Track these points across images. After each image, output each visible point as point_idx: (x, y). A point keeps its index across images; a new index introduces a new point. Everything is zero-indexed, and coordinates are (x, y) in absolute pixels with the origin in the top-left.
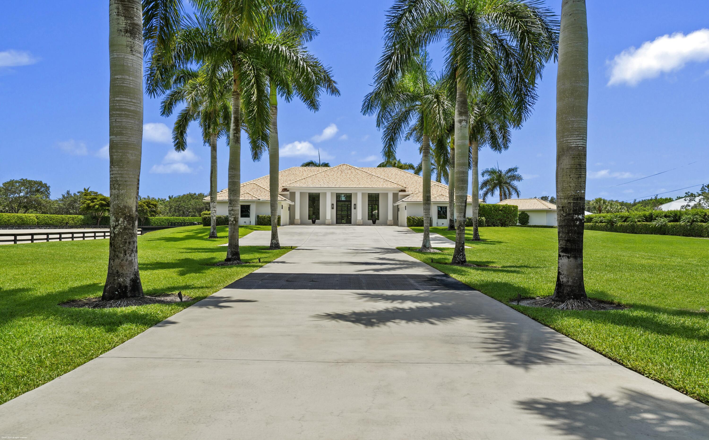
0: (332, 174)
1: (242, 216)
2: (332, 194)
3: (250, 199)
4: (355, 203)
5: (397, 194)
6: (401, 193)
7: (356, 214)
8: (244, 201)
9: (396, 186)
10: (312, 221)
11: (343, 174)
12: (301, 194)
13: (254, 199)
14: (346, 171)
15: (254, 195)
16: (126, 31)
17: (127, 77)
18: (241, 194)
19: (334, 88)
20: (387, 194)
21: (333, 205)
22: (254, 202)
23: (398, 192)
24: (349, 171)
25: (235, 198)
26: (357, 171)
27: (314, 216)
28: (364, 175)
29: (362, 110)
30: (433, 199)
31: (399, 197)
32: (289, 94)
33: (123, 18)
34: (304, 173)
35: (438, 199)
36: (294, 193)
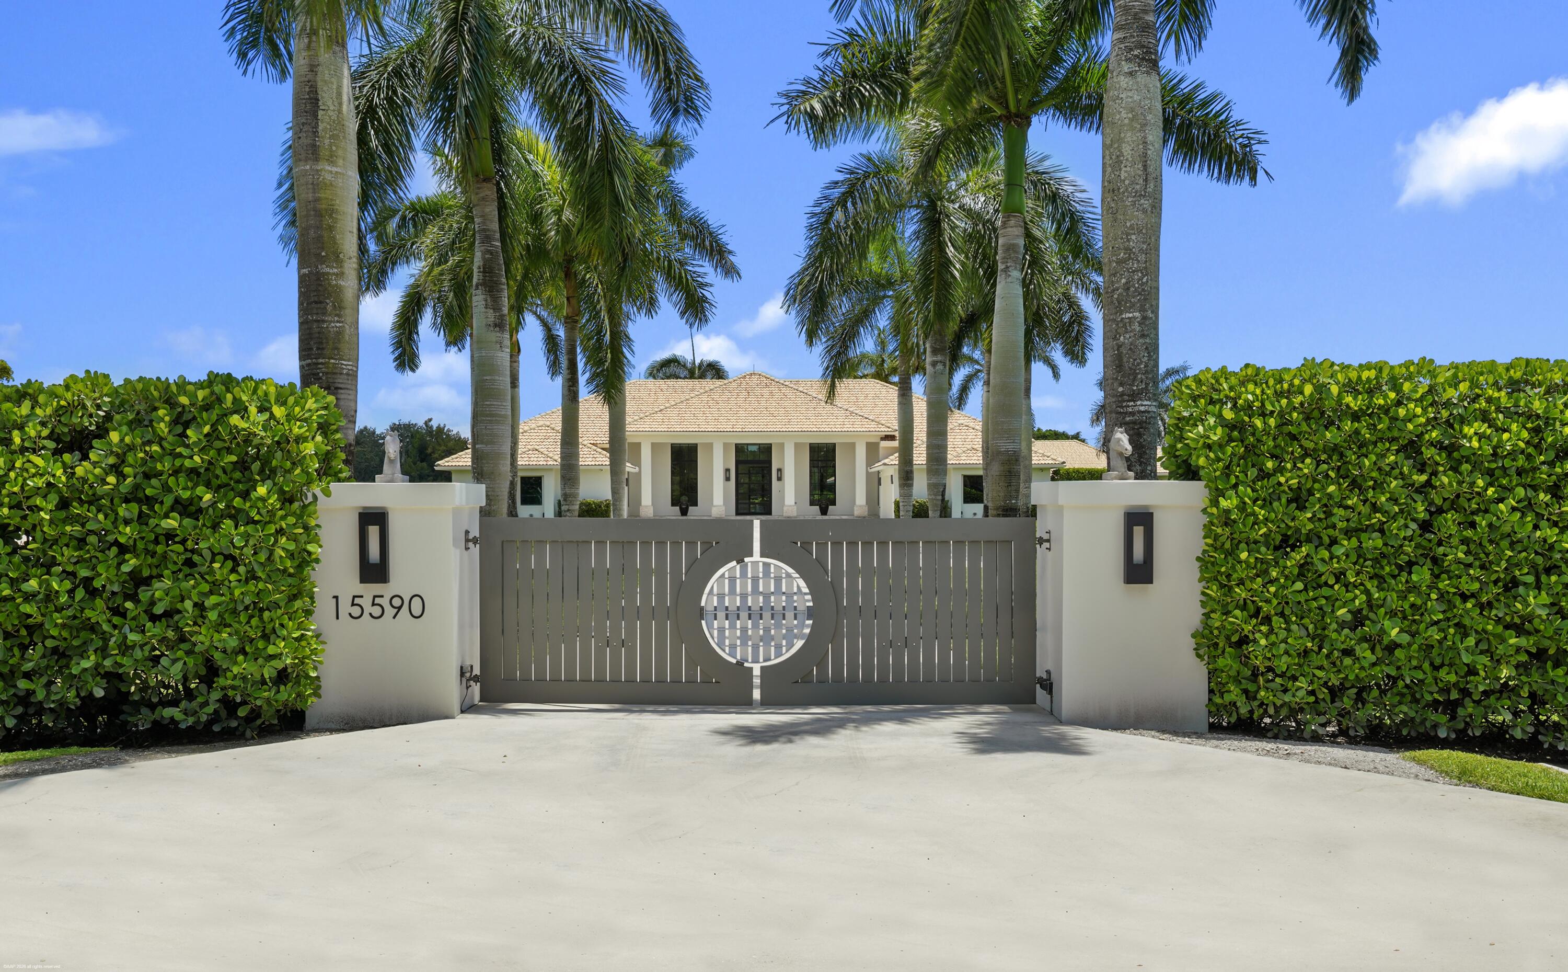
0: (724, 397)
1: (524, 502)
2: (726, 446)
3: (541, 463)
4: (779, 467)
5: (877, 444)
6: (884, 444)
7: (782, 491)
8: (528, 468)
9: (872, 426)
10: (681, 509)
11: (752, 399)
12: (655, 447)
13: (551, 463)
14: (758, 391)
15: (551, 455)
16: (496, 325)
17: (497, 378)
18: (520, 452)
19: (729, 263)
20: (852, 446)
21: (727, 470)
22: (551, 470)
23: (878, 440)
24: (766, 391)
25: (573, 490)
26: (784, 390)
27: (684, 499)
28: (799, 401)
29: (784, 304)
30: (951, 459)
31: (881, 452)
32: (651, 304)
33: (492, 311)
34: (660, 395)
35: (964, 460)
36: (639, 445)
